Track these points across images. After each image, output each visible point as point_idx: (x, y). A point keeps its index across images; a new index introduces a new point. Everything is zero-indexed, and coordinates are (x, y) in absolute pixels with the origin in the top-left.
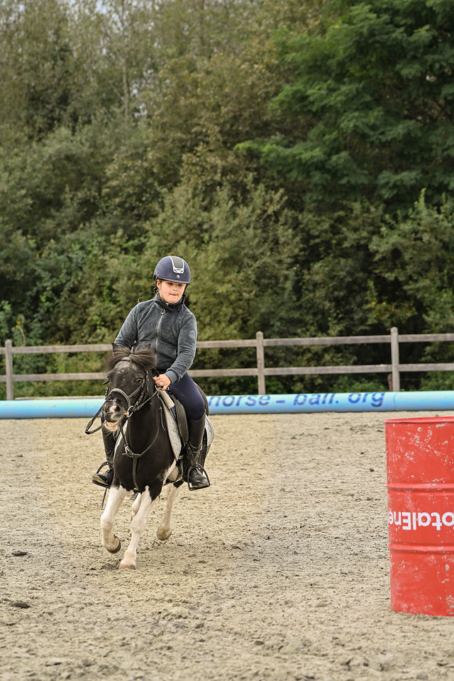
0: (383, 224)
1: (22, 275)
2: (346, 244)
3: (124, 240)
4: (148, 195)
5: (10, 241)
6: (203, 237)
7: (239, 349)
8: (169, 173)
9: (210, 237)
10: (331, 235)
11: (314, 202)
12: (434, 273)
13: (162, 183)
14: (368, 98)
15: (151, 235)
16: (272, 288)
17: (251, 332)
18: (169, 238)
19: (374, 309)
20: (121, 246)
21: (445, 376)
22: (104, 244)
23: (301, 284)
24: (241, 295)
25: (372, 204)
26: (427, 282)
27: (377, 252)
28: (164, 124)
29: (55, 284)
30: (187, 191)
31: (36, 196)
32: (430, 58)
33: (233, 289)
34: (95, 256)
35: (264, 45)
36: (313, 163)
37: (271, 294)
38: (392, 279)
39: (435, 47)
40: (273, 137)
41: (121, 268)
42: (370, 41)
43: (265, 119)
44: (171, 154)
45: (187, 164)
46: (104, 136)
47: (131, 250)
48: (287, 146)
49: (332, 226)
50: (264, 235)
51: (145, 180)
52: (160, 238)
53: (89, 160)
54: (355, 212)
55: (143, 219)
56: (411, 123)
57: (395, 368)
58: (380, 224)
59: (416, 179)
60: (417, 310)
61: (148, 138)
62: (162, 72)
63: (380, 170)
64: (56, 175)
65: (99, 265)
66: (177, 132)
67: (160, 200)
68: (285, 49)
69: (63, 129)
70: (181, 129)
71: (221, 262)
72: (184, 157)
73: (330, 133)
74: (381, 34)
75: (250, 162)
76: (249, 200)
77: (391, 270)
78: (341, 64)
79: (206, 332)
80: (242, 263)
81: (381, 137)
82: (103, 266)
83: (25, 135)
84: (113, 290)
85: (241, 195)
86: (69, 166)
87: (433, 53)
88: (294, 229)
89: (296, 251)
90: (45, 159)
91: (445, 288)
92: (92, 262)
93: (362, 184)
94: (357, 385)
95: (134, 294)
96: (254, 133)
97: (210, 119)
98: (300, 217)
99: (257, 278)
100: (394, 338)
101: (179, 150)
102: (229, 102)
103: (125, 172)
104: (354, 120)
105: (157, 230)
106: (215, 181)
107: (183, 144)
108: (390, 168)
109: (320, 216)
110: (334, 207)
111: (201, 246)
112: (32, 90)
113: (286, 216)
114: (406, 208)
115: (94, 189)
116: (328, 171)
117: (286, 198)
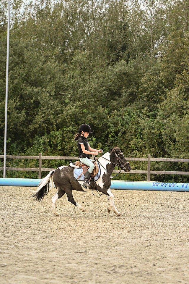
1: (101, 125)
3: (148, 112)
5: (97, 110)
6: (183, 112)
9: (187, 112)
13: (166, 87)
15: (160, 110)
18: (168, 112)
20: (146, 114)
22: (139, 113)
28: (168, 60)
29: (116, 130)
30: (177, 91)
31: (109, 90)
34: (134, 118)
41: (146, 124)
44: (171, 74)
45: (178, 79)
46: (141, 65)
47: (151, 116)
51: (158, 85)
52: (164, 111)
53: (134, 75)
55: (157, 103)
61: (161, 66)
62: (168, 37)
64: (118, 81)
65: (136, 122)
66: (174, 64)
67: (165, 94)
69: (123, 61)
70: (175, 63)
82: (138, 123)
83: (106, 63)
84: (142, 134)
86: (125, 77)
90: (114, 74)
92: (133, 121)
95: (151, 136)
101: (174, 72)
103: (150, 81)
105: (163, 108)
107: (176, 70)
111: (182, 116)
112: (110, 43)
115: (135, 88)
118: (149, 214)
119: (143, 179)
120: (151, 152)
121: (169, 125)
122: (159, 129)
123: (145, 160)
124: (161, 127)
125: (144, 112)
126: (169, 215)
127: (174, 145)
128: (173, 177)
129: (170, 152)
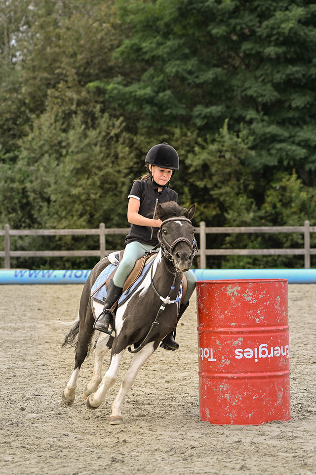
0: (196, 145)
3: (3, 153)
6: (62, 152)
7: (87, 236)
8: (37, 103)
9: (67, 151)
11: (146, 127)
12: (233, 182)
13: (32, 111)
14: (187, 51)
15: (23, 150)
16: (112, 191)
17: (96, 223)
18: (37, 152)
21: (240, 259)
24: (89, 196)
25: (189, 130)
26: (228, 189)
27: (191, 166)
28: (34, 67)
30: (50, 117)
32: (233, 21)
33: (83, 191)
35: (110, 9)
36: (145, 99)
37: (112, 196)
38: (202, 186)
39: (237, 14)
40: (115, 79)
42: (189, 8)
43: (110, 64)
44: (39, 89)
45: (51, 97)
47: (8, 161)
48: (126, 85)
50: (108, 151)
51: (19, 108)
52: (29, 152)
54: (176, 135)
55: (17, 138)
56: (219, 70)
57: (203, 252)
58: (194, 145)
59: (222, 112)
60: (221, 209)
61: (22, 77)
62: (33, 27)
63: (195, 104)
66: (44, 73)
67: (30, 123)
68: (125, 12)
70: (47, 71)
71: (75, 172)
72: (49, 92)
73: (158, 77)
74: (197, 3)
75: (98, 97)
76: (97, 125)
77: (202, 179)
78: (167, 25)
79: (62, 224)
80: (91, 172)
81: (196, 80)
85: (91, 121)
87: (236, 18)
88: (131, 147)
89: (131, 164)
91: (241, 193)
93: (181, 115)
95: (9, 194)
96: (101, 75)
97: (69, 64)
98: (135, 139)
99: (101, 183)
100: (203, 230)
101: (45, 86)
102: (82, 51)
103: (4, 102)
104: (176, 67)
105: (28, 146)
106: (71, 110)
107: (49, 82)
108: (203, 103)
109: (150, 137)
110: (160, 131)
111: (60, 158)
113: (124, 138)
114: (213, 133)
116: (156, 105)
117: (125, 124)
120: (9, 220)
121: (39, 175)
122: (22, 182)
123: (1, 234)
124: (25, 179)
126: (43, 325)
127: (48, 207)
128: (48, 262)
129: (42, 219)
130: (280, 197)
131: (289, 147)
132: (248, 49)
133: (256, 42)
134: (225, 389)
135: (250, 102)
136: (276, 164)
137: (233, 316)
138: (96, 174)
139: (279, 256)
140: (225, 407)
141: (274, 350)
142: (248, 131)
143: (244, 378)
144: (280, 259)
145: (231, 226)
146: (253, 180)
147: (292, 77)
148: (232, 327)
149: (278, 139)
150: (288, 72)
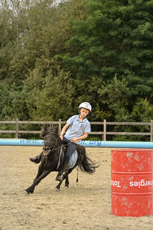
0: (102, 85)
2: (90, 91)
3: (15, 86)
4: (24, 71)
6: (42, 86)
8: (32, 64)
9: (44, 86)
10: (85, 87)
11: (80, 76)
12: (119, 102)
13: (29, 68)
14: (99, 42)
15: (25, 85)
16: (64, 105)
17: (57, 119)
18: (31, 86)
19: (98, 113)
20: (14, 88)
21: (121, 136)
22: (9, 87)
23: (74, 104)
24: (54, 106)
25: (99, 77)
26: (116, 105)
27: (100, 94)
28: (30, 48)
30: (37, 70)
32: (120, 29)
33: (51, 104)
34: (6, 91)
35: (65, 23)
36: (80, 63)
37: (64, 107)
38: (105, 103)
39: (122, 26)
40: (67, 54)
41: (14, 96)
42: (100, 23)
43: (64, 47)
44: (32, 58)
45: (38, 61)
46: (10, 51)
47: (18, 90)
48: (71, 57)
49: (85, 85)
51: (23, 66)
52: (27, 86)
53: (5, 59)
54: (93, 80)
55: (22, 79)
56: (113, 51)
57: (105, 133)
58: (101, 84)
59: (114, 70)
60: (112, 114)
61: (25, 52)
62: (30, 30)
63: (102, 66)
65: (7, 94)
67: (28, 73)
68: (72, 24)
70: (36, 50)
71: (48, 95)
72: (37, 59)
73: (86, 53)
74: (104, 21)
75: (59, 62)
76: (58, 74)
77: (104, 100)
78: (91, 30)
80: (55, 96)
81: (103, 55)
82: (8, 95)
84: (11, 103)
85: (55, 73)
87: (122, 28)
88: (73, 85)
89: (73, 92)
91: (122, 107)
92: (4, 93)
93: (96, 71)
94: (91, 138)
95: (18, 105)
96: (61, 52)
97: (46, 47)
98: (75, 81)
99: (60, 101)
100: (105, 123)
101: (35, 57)
102: (53, 41)
103: (17, 63)
104: (94, 49)
105: (27, 83)
106: (47, 68)
107: (37, 55)
108: (105, 66)
110: (86, 78)
111: (41, 89)
113: (70, 80)
114: (110, 79)
115: (6, 68)
116: (85, 66)
117: (70, 74)
118: (20, 165)
119: (12, 137)
120: (18, 116)
121: (32, 96)
122: (24, 99)
123: (14, 123)
124: (25, 98)
125: (13, 86)
127: (36, 111)
128: (35, 136)
129: (33, 117)
130: (139, 109)
131: (143, 86)
132: (126, 42)
133: (130, 39)
134: (125, 200)
135: (127, 65)
136: (138, 94)
137: (129, 166)
138: (57, 97)
139: (139, 135)
140: (125, 208)
141: (147, 183)
142: (125, 79)
143: (134, 195)
144: (139, 137)
145: (117, 122)
146: (127, 101)
147: (146, 55)
148: (129, 171)
149: (139, 82)
150: (144, 52)
